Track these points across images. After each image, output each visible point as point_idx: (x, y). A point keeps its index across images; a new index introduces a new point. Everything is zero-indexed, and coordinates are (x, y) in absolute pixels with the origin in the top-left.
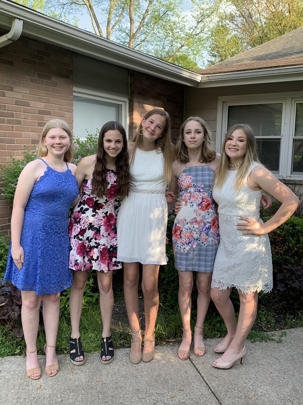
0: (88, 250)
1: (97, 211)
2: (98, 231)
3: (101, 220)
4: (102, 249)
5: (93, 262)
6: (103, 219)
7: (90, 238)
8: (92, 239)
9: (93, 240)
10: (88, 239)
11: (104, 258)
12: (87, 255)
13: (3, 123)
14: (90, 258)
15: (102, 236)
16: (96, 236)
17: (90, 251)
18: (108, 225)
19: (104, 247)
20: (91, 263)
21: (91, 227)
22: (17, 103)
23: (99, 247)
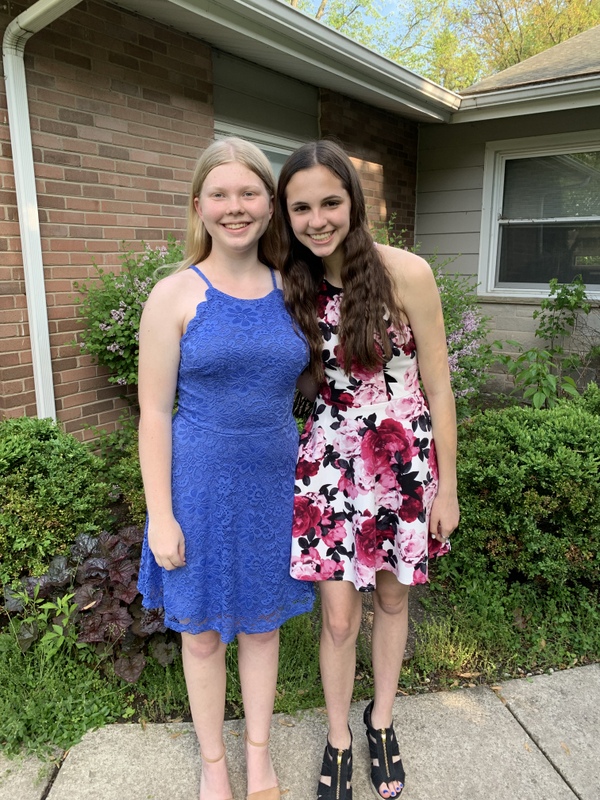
0: (326, 522)
1: (341, 412)
2: (349, 472)
3: (355, 440)
4: (364, 525)
5: (343, 557)
6: (360, 438)
7: (329, 489)
8: (335, 491)
9: (340, 495)
10: (323, 490)
11: (371, 550)
12: (323, 535)
13: (75, 195)
14: (334, 546)
15: (358, 488)
16: (346, 485)
17: (332, 526)
18: (377, 455)
19: (366, 518)
20: (337, 560)
21: (331, 456)
22: (104, 152)
23: (354, 517)
